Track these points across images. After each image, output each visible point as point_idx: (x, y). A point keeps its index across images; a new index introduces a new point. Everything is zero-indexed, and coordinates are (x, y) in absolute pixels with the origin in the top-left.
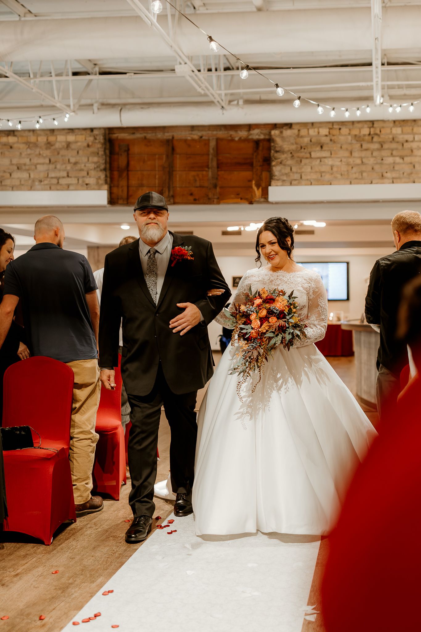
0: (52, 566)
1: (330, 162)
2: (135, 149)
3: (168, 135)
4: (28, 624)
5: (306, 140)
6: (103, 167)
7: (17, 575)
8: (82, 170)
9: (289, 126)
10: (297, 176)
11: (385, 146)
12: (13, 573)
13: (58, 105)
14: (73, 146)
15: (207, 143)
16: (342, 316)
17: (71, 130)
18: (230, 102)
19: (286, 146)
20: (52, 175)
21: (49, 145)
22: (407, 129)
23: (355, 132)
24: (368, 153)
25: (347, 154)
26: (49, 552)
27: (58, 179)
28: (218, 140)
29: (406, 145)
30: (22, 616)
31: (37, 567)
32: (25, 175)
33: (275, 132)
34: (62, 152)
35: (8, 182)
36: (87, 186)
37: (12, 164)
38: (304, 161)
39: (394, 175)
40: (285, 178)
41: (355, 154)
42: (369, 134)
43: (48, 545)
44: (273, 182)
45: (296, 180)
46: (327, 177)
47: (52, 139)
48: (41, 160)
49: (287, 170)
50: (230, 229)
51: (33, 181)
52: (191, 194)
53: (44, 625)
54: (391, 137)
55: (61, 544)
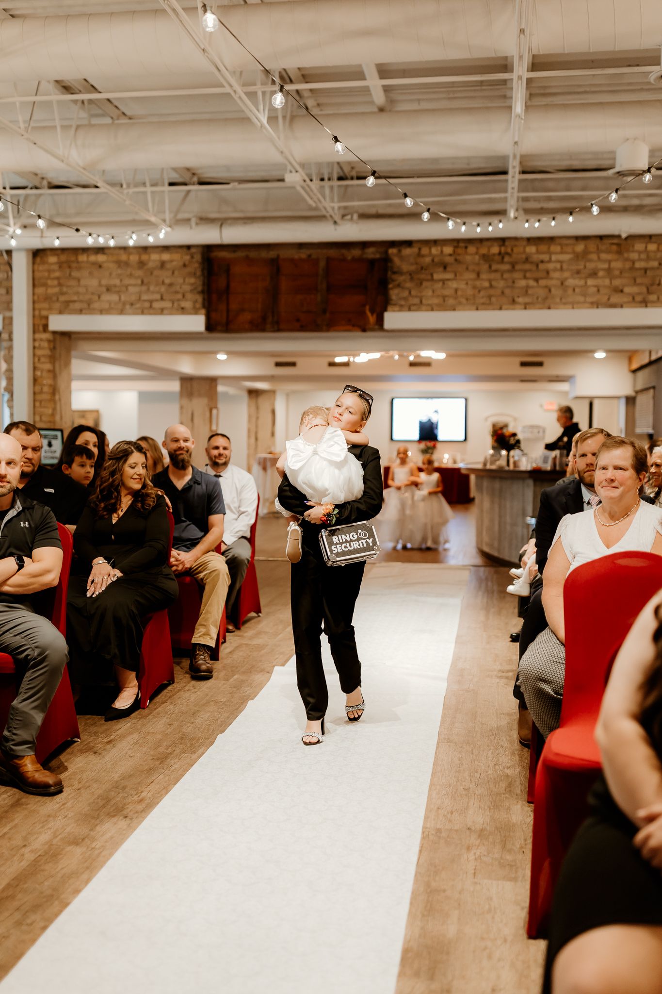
0: (148, 733)
1: (454, 285)
2: (237, 270)
3: (272, 254)
4: (124, 798)
5: (428, 260)
6: (200, 288)
7: (110, 742)
8: (177, 292)
9: (409, 243)
10: (416, 301)
11: (518, 267)
12: (106, 740)
13: (153, 219)
14: (168, 266)
15: (316, 262)
16: (458, 459)
17: (166, 248)
18: (343, 216)
19: (405, 267)
20: (145, 297)
21: (142, 264)
22: (543, 247)
23: (484, 251)
24: (498, 275)
25: (473, 276)
26: (144, 717)
27: (151, 302)
28: (329, 260)
29: (541, 266)
30: (118, 789)
31: (132, 734)
32: (114, 298)
33: (392, 251)
34: (156, 273)
35: (96, 305)
36: (183, 311)
37: (100, 285)
38: (425, 284)
39: (527, 300)
40: (403, 303)
41: (484, 276)
42: (500, 253)
43: (144, 709)
44: (389, 308)
45: (414, 305)
46: (451, 301)
47: (144, 257)
48: (132, 281)
49: (406, 293)
50: (338, 360)
51: (124, 304)
52: (298, 320)
53: (141, 801)
54: (524, 256)
55: (157, 708)
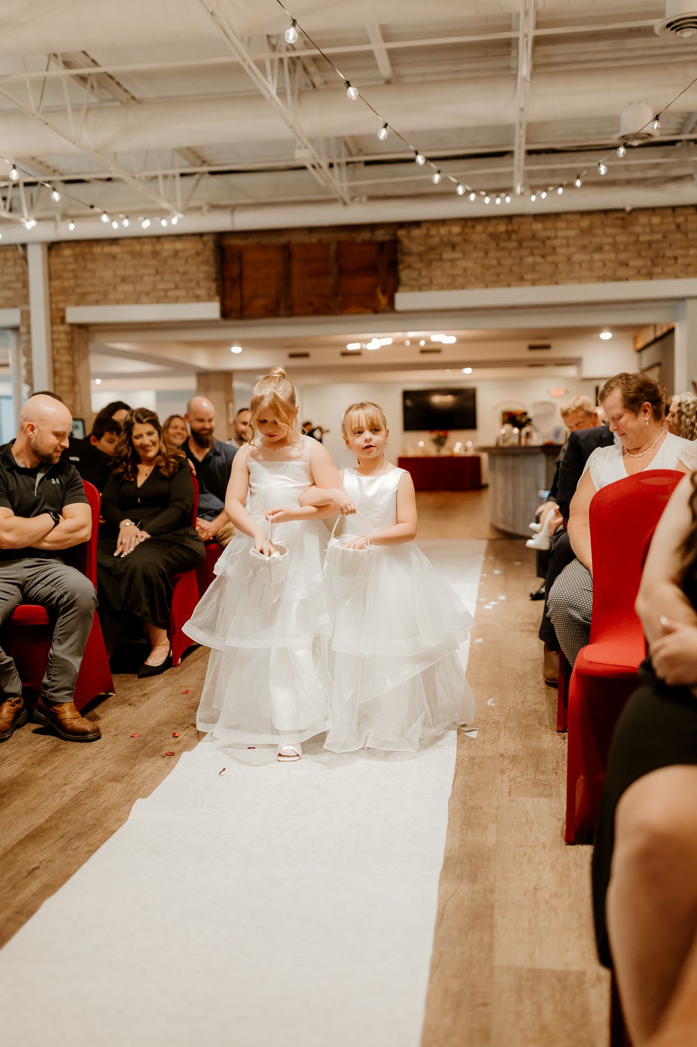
0: (182, 686)
1: (462, 264)
2: (249, 256)
3: (283, 240)
4: (161, 741)
5: (436, 240)
6: (213, 276)
7: (144, 695)
8: (191, 281)
9: (417, 224)
10: (426, 281)
11: (525, 244)
12: (140, 694)
13: (165, 205)
14: (181, 254)
15: (326, 246)
17: (179, 237)
18: (352, 199)
19: (414, 248)
20: (160, 286)
21: (155, 254)
22: (549, 224)
23: (491, 229)
24: (505, 253)
25: (481, 254)
26: (177, 673)
27: (166, 291)
28: (339, 243)
29: (548, 243)
30: (154, 734)
31: (166, 687)
32: (129, 288)
33: (401, 233)
34: (170, 261)
35: (112, 296)
36: (197, 298)
37: (115, 276)
38: (435, 264)
39: (535, 276)
40: (413, 283)
41: (492, 254)
42: (507, 232)
43: (176, 666)
44: (400, 288)
45: (425, 285)
46: (460, 281)
47: (158, 247)
48: (147, 271)
49: (415, 274)
50: (351, 347)
51: (140, 294)
52: (311, 304)
53: (178, 742)
54: (530, 234)
55: (189, 665)
